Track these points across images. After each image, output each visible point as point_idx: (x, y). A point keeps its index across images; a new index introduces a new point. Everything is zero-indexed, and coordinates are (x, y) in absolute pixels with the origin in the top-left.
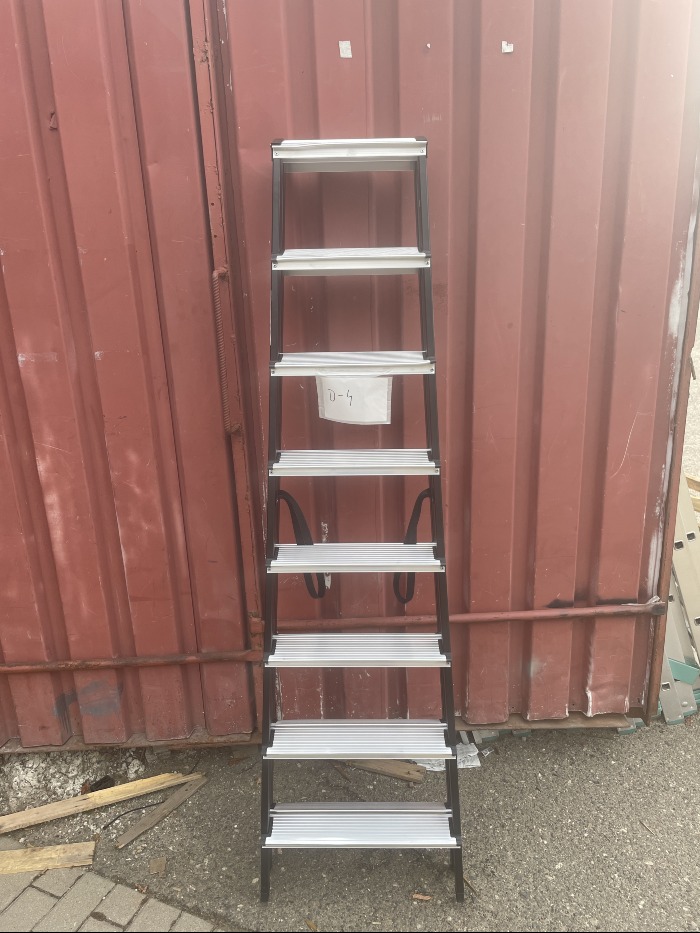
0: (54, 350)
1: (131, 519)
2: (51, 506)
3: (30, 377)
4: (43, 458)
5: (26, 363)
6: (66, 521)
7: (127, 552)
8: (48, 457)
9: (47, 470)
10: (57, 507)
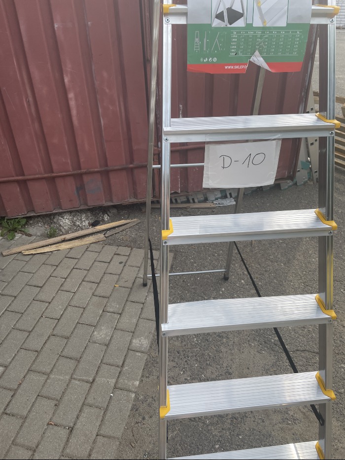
0: (70, 21)
1: (105, 104)
2: (71, 99)
3: (60, 34)
4: (68, 75)
5: (58, 28)
6: (78, 106)
7: (103, 120)
9: (70, 82)
10: (74, 99)
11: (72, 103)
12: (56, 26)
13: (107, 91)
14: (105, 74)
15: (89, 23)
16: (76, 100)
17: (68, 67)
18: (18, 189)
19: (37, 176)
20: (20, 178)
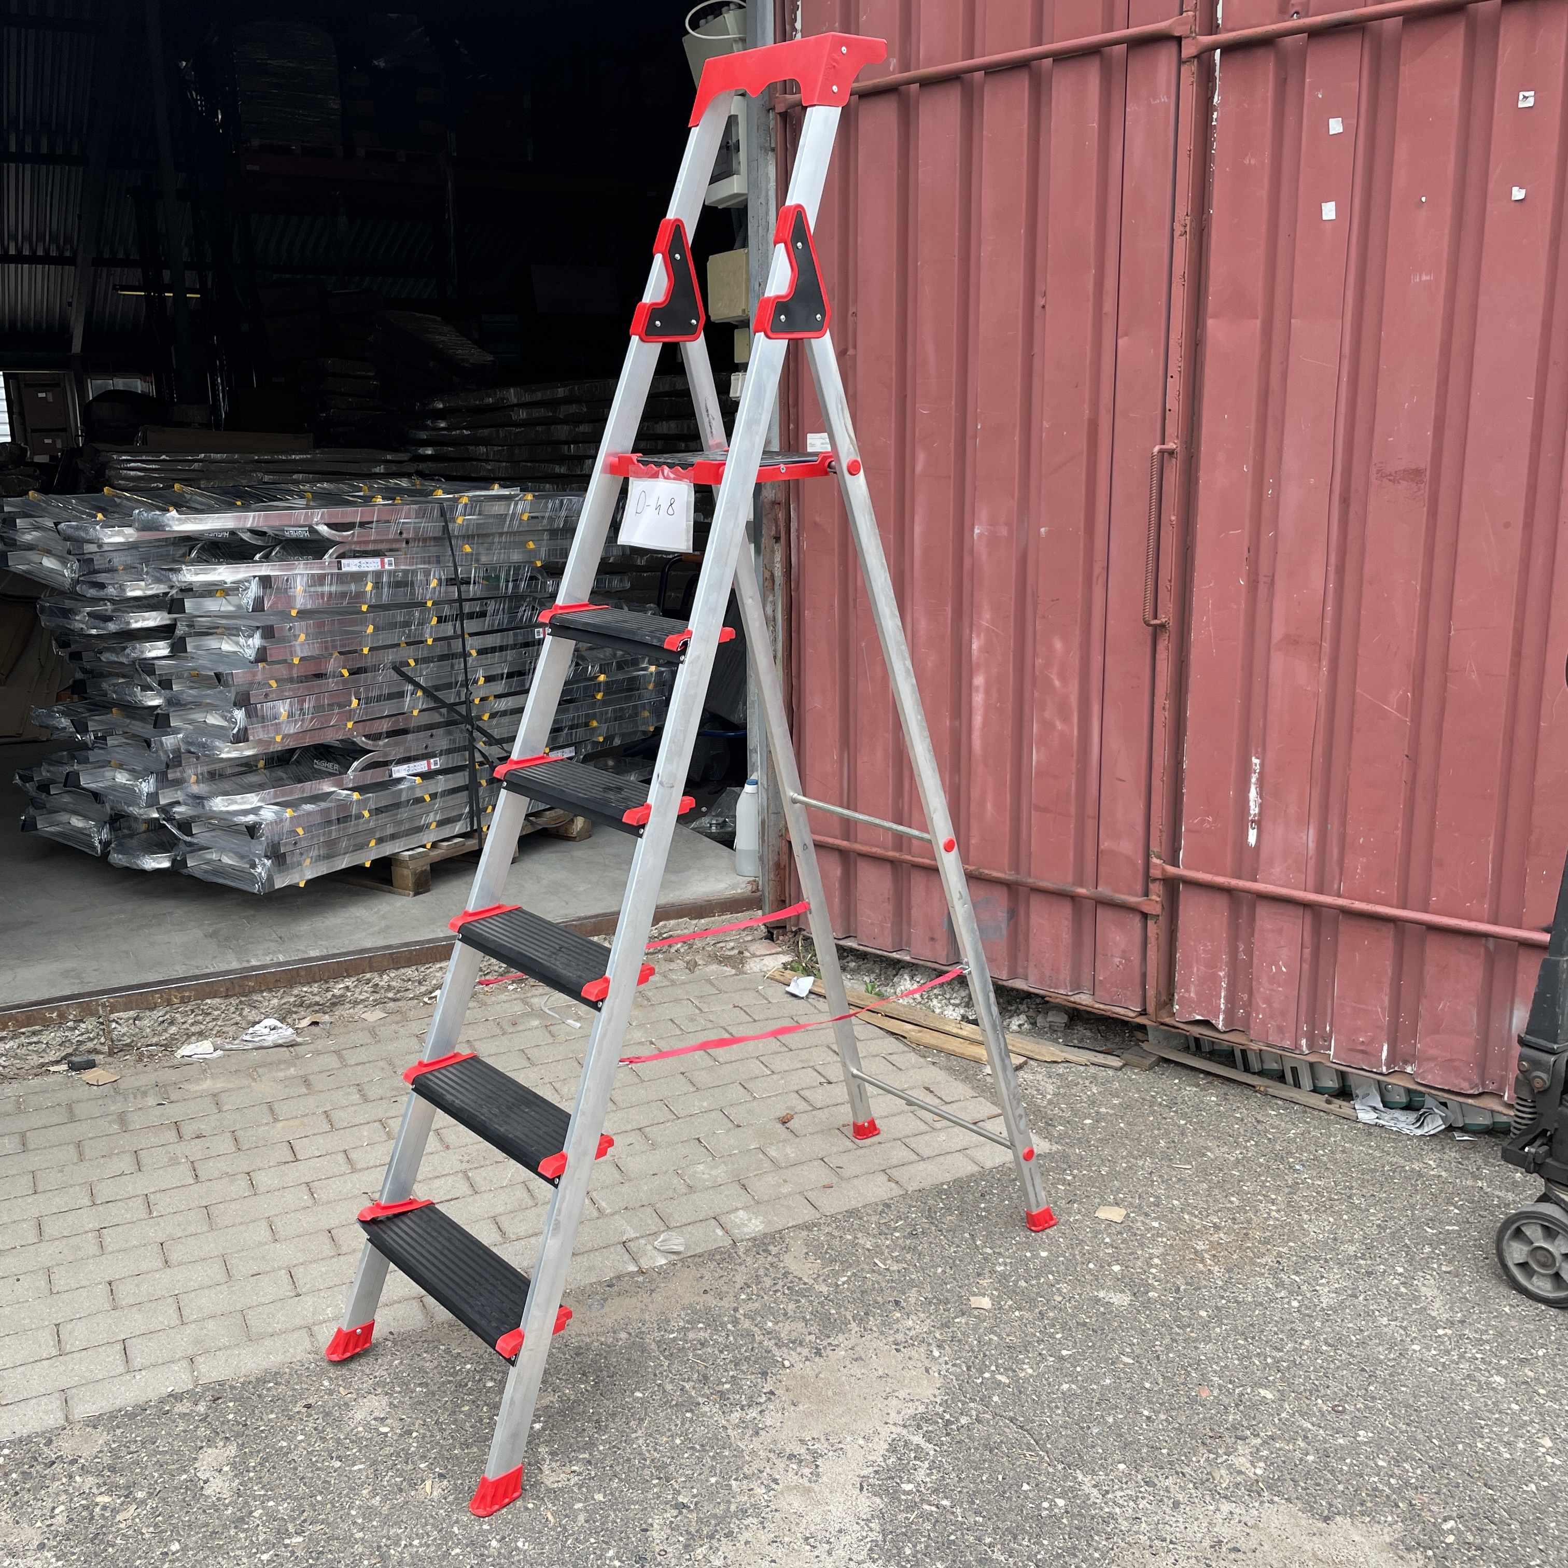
0: (1006, 525)
1: (1047, 715)
2: (978, 687)
3: (982, 550)
4: (978, 636)
5: (980, 535)
6: (988, 707)
7: (1037, 752)
8: (982, 636)
9: (980, 649)
10: (982, 690)
11: (978, 699)
12: (977, 531)
13: (1057, 683)
14: (1058, 645)
15: (1043, 530)
16: (988, 693)
17: (986, 617)
18: (839, 872)
19: (874, 850)
20: (844, 844)
